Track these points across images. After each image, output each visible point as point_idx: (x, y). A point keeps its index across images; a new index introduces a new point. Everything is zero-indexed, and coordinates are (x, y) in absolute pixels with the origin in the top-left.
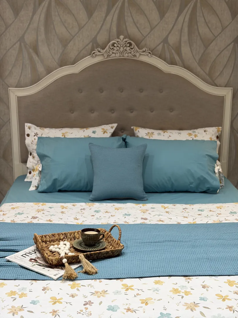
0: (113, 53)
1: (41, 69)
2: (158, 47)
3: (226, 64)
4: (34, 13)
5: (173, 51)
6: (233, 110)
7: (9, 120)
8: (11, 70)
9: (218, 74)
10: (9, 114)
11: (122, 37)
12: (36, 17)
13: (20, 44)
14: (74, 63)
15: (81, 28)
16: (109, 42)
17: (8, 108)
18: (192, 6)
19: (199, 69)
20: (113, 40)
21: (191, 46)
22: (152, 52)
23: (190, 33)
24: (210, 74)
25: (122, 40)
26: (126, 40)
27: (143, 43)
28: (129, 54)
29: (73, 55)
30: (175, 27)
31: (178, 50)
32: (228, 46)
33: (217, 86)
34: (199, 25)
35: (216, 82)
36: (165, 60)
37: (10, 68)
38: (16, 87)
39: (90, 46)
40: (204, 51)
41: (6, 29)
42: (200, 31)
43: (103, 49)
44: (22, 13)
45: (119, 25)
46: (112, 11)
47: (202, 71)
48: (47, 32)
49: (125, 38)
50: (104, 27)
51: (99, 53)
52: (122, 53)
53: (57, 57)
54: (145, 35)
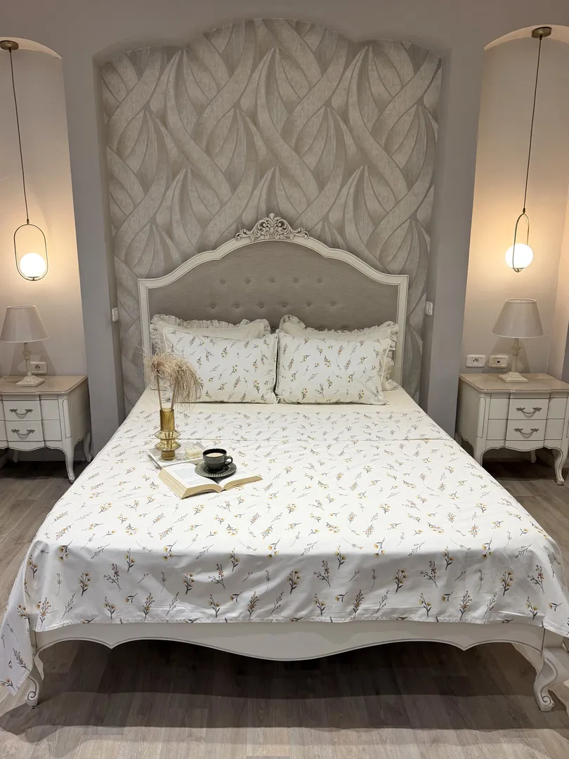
0: (261, 235)
1: (176, 256)
2: (316, 227)
3: (400, 247)
4: (167, 189)
5: (335, 231)
6: (409, 302)
7: (139, 318)
8: (141, 257)
9: (390, 259)
10: (139, 309)
11: (272, 215)
12: (170, 193)
13: (151, 226)
14: (214, 248)
15: (223, 205)
16: (257, 220)
17: (138, 302)
18: (358, 176)
19: (366, 253)
20: (262, 219)
21: (356, 225)
22: (310, 233)
23: (356, 208)
24: (381, 259)
25: (272, 217)
26: (278, 218)
27: (298, 222)
28: (282, 236)
29: (213, 238)
30: (338, 201)
31: (341, 230)
32: (402, 224)
33: (389, 273)
34: (366, 198)
35: (388, 268)
36: (325, 242)
37: (140, 255)
38: (146, 278)
39: (234, 227)
40: (374, 231)
41: (135, 208)
42: (368, 206)
43: (250, 230)
44: (153, 189)
45: (268, 200)
46: (260, 185)
47: (371, 255)
48: (182, 211)
49: (276, 216)
50: (250, 204)
51: (245, 236)
52: (273, 234)
53: (194, 241)
54: (300, 212)
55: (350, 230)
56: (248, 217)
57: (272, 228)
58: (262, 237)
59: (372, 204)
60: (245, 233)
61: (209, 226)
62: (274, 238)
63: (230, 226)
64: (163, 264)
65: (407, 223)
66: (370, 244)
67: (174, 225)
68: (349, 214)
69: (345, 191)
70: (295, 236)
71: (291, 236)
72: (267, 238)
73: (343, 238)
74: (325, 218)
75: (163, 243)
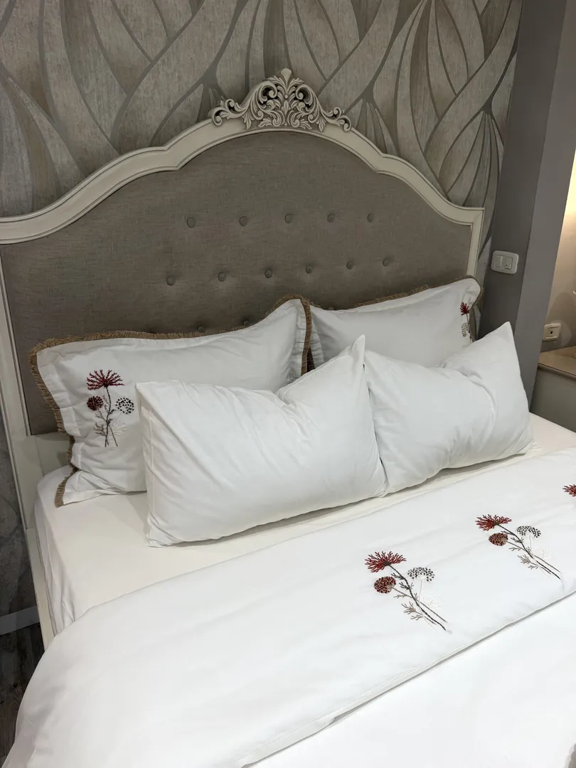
0: (265, 115)
2: (352, 110)
5: (381, 120)
9: (454, 179)
11: (286, 73)
20: (266, 80)
21: (413, 113)
24: (442, 178)
25: (287, 80)
26: (297, 81)
28: (304, 122)
32: (473, 118)
39: (198, 94)
40: (436, 127)
43: (241, 101)
45: (269, 39)
48: (72, 38)
49: (293, 76)
50: (232, 42)
51: (231, 115)
52: (287, 116)
53: (108, 122)
54: (327, 78)
55: (404, 120)
56: (228, 75)
57: (286, 103)
58: (267, 121)
59: (437, 76)
60: (230, 108)
61: (140, 87)
62: (289, 126)
63: (189, 93)
64: (28, 177)
65: (479, 118)
66: (428, 150)
67: (53, 76)
68: (404, 91)
69: (399, 41)
70: (327, 123)
71: (321, 123)
72: (277, 122)
73: (392, 136)
74: (367, 94)
75: (26, 122)
